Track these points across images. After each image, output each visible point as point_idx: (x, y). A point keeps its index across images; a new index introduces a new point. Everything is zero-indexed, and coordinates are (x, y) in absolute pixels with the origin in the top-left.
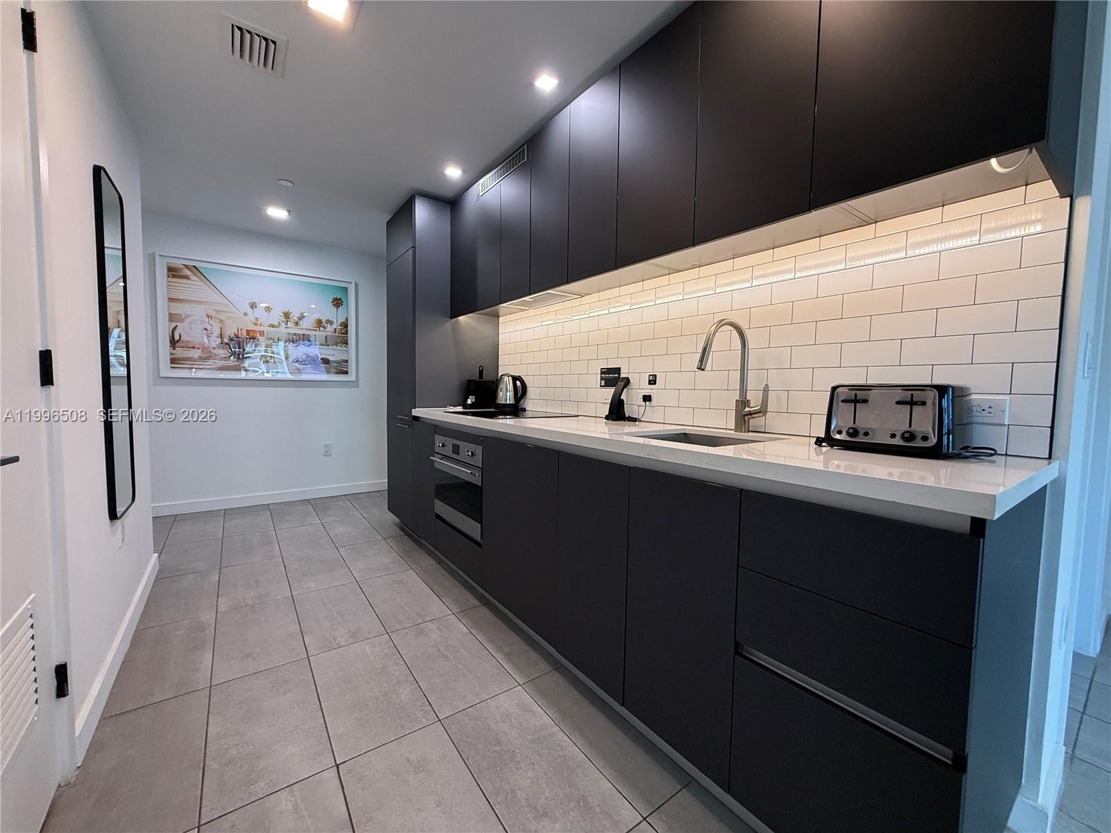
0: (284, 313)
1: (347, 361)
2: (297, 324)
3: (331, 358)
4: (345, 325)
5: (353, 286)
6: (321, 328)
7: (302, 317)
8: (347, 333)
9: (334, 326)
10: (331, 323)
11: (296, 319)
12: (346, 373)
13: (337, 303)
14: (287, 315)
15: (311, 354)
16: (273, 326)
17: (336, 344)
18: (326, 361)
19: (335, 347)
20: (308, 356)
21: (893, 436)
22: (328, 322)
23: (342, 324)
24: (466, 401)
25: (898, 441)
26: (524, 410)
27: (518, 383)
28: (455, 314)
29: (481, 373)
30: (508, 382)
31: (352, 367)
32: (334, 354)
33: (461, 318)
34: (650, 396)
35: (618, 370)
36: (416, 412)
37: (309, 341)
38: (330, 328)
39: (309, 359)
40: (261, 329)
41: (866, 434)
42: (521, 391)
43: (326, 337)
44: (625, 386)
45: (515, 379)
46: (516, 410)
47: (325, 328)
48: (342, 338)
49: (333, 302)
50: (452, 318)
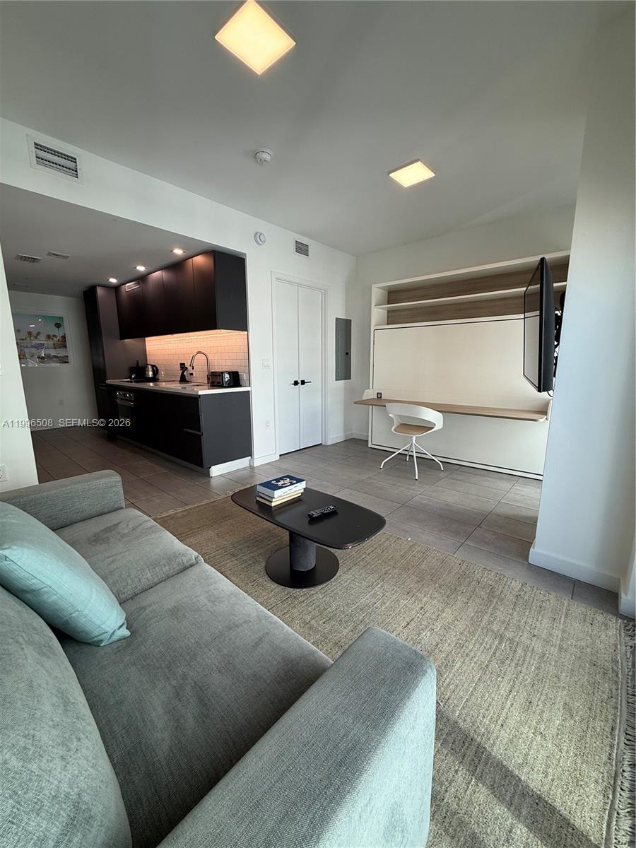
0: (28, 333)
1: (67, 357)
2: (36, 338)
3: (58, 355)
4: (64, 337)
5: (66, 316)
7: (39, 334)
8: (65, 342)
9: (58, 338)
10: (56, 336)
12: (68, 362)
13: (58, 326)
14: (30, 333)
15: (46, 354)
16: (23, 340)
17: (60, 348)
18: (56, 357)
22: (54, 336)
23: (62, 337)
24: (131, 376)
26: (158, 379)
27: (155, 368)
28: (123, 337)
29: (138, 364)
30: (150, 369)
31: (71, 359)
32: (61, 353)
33: (126, 340)
34: (192, 373)
36: (109, 382)
37: (45, 347)
38: (55, 339)
42: (156, 371)
43: (54, 344)
44: (186, 370)
45: (153, 366)
46: (154, 379)
47: (52, 339)
48: (63, 343)
49: (55, 325)
50: (121, 339)
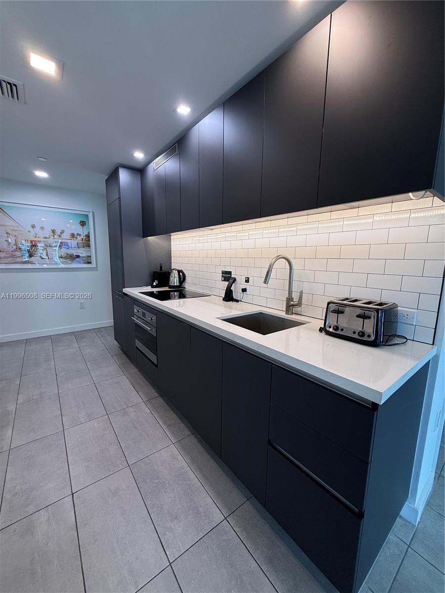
0: (52, 230)
1: (90, 256)
2: (60, 236)
3: (81, 255)
4: (88, 236)
5: (91, 213)
6: (75, 239)
7: (63, 232)
8: (89, 240)
9: (82, 237)
10: (80, 235)
11: (59, 234)
12: (90, 263)
13: (83, 224)
14: (53, 232)
15: (69, 253)
16: (46, 238)
17: (84, 247)
18: (78, 257)
19: (83, 249)
20: (68, 254)
21: (354, 333)
22: (78, 234)
23: (86, 236)
24: (153, 283)
25: (356, 336)
26: (185, 288)
27: (181, 274)
28: (146, 234)
29: (161, 267)
30: (175, 273)
31: (93, 259)
32: (83, 253)
33: (149, 238)
34: (246, 289)
35: (230, 273)
36: (126, 290)
37: (68, 245)
38: (79, 238)
39: (68, 256)
40: (39, 239)
41: (342, 330)
42: (182, 278)
43: (77, 243)
44: (234, 282)
45: (179, 272)
47: (76, 238)
48: (87, 243)
49: (80, 223)
50: (143, 237)
